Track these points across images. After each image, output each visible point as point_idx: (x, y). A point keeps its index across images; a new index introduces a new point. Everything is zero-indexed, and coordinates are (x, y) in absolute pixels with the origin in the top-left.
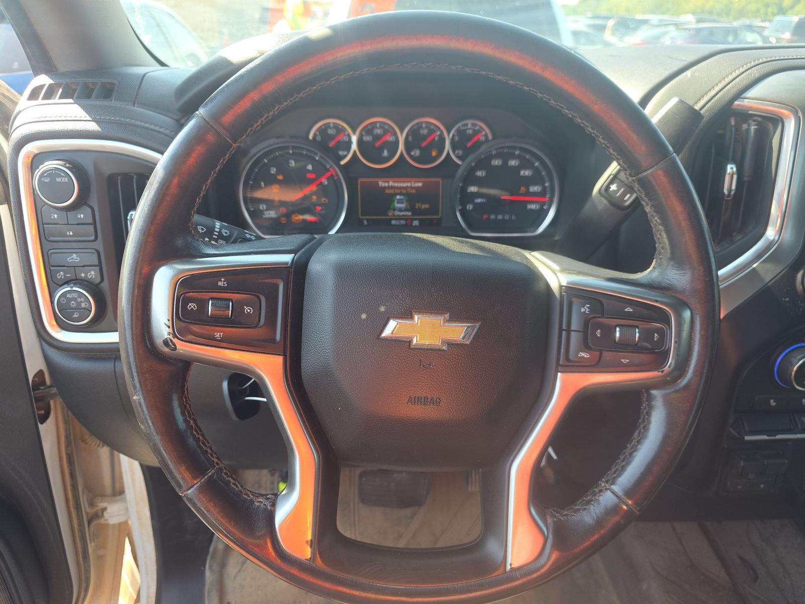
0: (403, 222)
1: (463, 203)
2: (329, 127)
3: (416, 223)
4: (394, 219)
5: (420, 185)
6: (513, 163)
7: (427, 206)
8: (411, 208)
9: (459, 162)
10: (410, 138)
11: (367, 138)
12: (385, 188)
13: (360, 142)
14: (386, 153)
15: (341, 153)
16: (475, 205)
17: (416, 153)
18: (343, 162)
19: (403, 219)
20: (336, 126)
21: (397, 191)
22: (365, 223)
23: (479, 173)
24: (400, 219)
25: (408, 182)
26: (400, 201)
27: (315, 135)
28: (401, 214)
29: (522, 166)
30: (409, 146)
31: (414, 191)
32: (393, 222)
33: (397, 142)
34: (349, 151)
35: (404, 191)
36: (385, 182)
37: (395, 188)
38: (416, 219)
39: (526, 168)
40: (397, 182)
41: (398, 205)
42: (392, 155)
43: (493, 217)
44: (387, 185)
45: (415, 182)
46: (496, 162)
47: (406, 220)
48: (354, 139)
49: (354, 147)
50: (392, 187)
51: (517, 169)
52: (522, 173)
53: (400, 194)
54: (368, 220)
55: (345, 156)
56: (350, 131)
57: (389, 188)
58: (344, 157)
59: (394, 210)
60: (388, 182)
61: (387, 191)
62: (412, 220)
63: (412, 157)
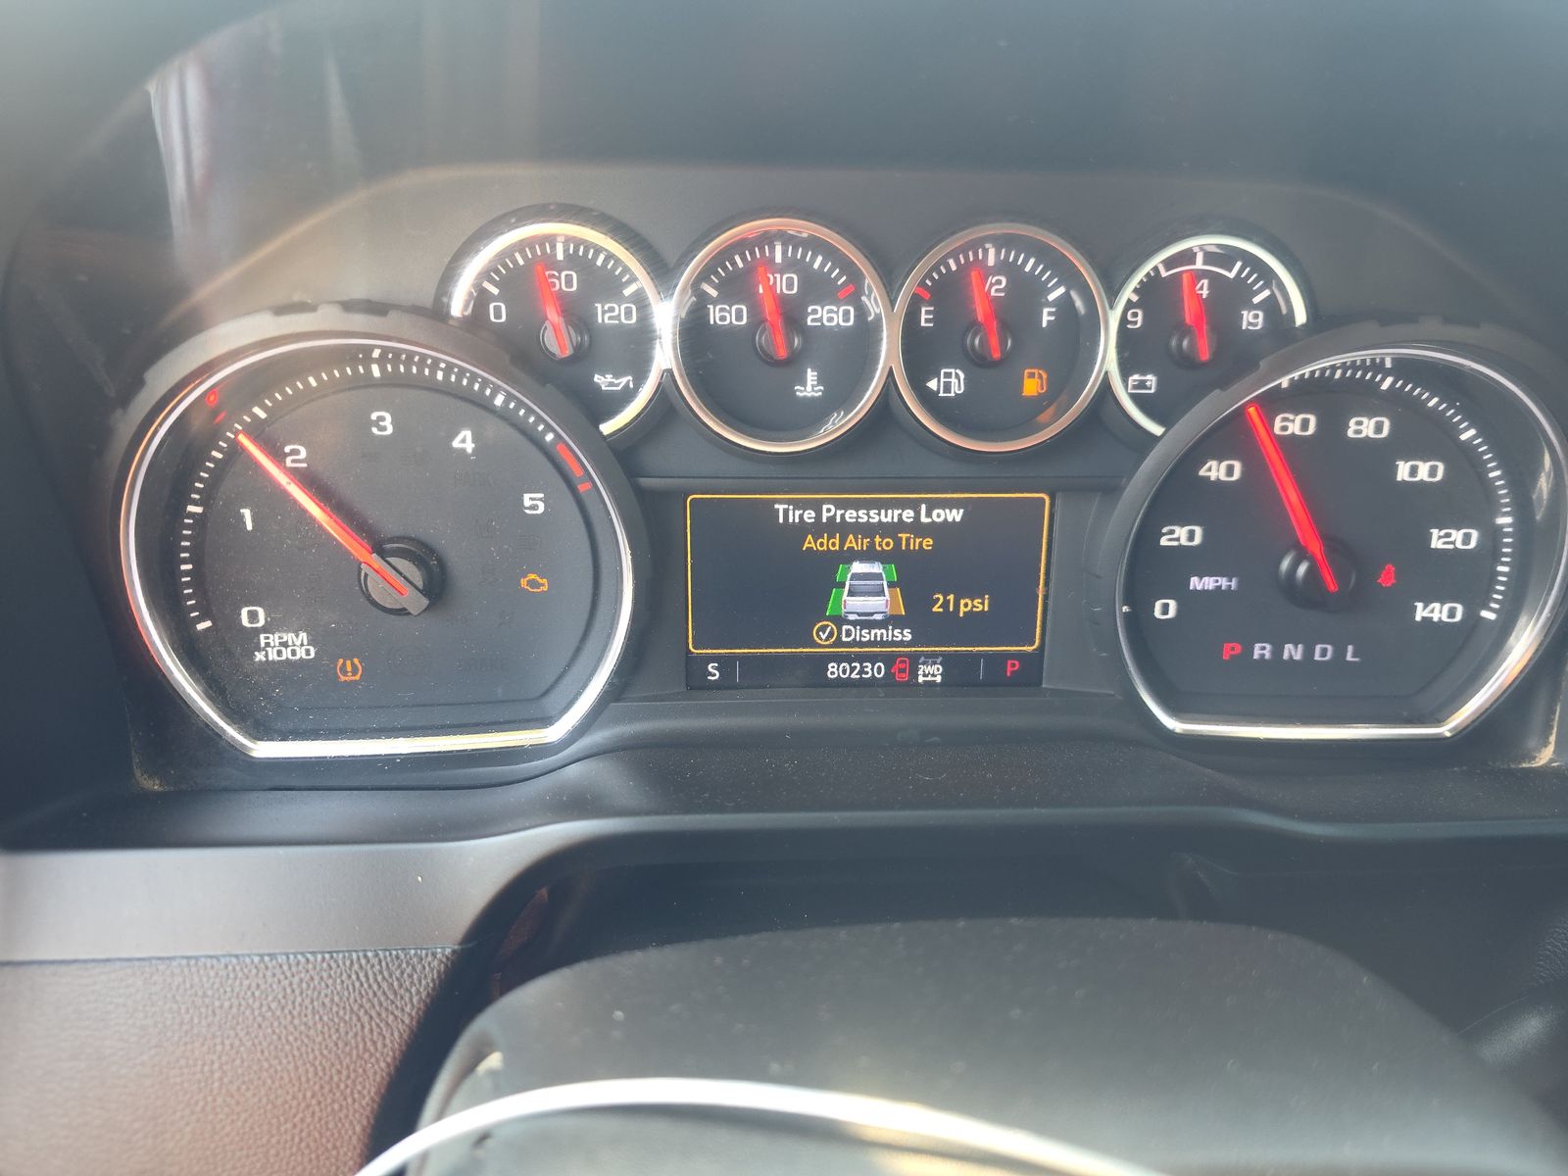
0: (875, 671)
1: (1139, 596)
2: (550, 262)
3: (931, 673)
4: (839, 659)
5: (955, 515)
6: (1365, 427)
7: (981, 605)
8: (916, 614)
9: (1157, 430)
10: (925, 318)
11: (726, 315)
12: (802, 529)
13: (695, 333)
14: (810, 387)
15: (603, 381)
16: (1186, 598)
17: (951, 382)
18: (607, 428)
19: (873, 658)
20: (580, 260)
21: (851, 542)
22: (714, 672)
23: (1215, 471)
24: (862, 658)
25: (903, 505)
26: (867, 587)
27: (481, 299)
28: (867, 636)
29: (1406, 444)
30: (920, 355)
31: (928, 543)
32: (834, 670)
33: (865, 334)
34: (640, 377)
35: (884, 544)
36: (799, 505)
37: (845, 529)
38: (931, 658)
39: (1417, 451)
40: (857, 505)
41: (854, 605)
42: (839, 396)
43: (1262, 651)
44: (809, 516)
45: (932, 505)
46: (1293, 425)
47: (889, 660)
48: (666, 315)
49: (665, 356)
50: (833, 527)
51: (1381, 454)
52: (1403, 471)
53: (869, 556)
54: (724, 663)
55: (627, 396)
56: (641, 279)
57: (819, 529)
58: (614, 403)
59: (839, 621)
60: (817, 506)
61: (809, 543)
62: (914, 660)
63: (928, 399)
